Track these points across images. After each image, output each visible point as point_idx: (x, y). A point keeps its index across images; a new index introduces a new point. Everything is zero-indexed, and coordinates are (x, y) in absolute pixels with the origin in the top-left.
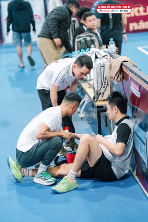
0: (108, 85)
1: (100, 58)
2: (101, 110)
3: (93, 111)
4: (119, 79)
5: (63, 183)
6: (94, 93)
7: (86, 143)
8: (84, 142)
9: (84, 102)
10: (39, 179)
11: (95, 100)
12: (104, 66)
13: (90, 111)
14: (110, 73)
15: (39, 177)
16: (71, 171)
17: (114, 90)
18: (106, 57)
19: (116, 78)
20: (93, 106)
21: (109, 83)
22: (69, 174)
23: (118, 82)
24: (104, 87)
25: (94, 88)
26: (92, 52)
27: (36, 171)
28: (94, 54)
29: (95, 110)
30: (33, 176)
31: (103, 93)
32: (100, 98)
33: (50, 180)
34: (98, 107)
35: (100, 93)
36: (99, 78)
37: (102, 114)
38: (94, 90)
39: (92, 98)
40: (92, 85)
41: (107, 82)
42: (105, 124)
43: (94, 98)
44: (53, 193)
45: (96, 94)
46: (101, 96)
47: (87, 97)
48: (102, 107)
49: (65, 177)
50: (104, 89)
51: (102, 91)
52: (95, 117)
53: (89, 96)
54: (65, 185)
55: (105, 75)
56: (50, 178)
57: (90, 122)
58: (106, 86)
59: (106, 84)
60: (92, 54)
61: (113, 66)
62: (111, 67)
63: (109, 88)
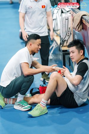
0: (71, 34)
1: (65, 13)
2: (66, 53)
3: (60, 54)
4: (79, 29)
5: (37, 109)
6: (61, 40)
7: (55, 79)
8: (53, 78)
9: (53, 47)
10: (18, 106)
11: (61, 46)
12: (68, 19)
13: (57, 54)
14: (73, 24)
15: (18, 105)
16: (43, 100)
17: (76, 38)
18: (70, 12)
19: (77, 28)
20: (60, 50)
21: (72, 33)
22: (41, 102)
23: (79, 31)
24: (68, 36)
25: (60, 36)
26: (59, 8)
27: (15, 100)
28: (60, 10)
29: (61, 53)
30: (14, 104)
31: (67, 40)
32: (65, 44)
33: (26, 107)
34: (63, 51)
35: (65, 40)
36: (64, 28)
37: (66, 56)
38: (61, 38)
39: (59, 44)
40: (59, 34)
41: (70, 31)
42: (69, 64)
43: (60, 44)
44: (29, 117)
45: (62, 41)
46: (65, 42)
47: (55, 43)
48: (66, 51)
49: (38, 104)
50: (68, 37)
51: (66, 39)
52: (61, 59)
53: (57, 43)
54: (38, 110)
55: (69, 26)
56: (27, 105)
57: (57, 62)
58: (69, 35)
59: (70, 33)
60: (59, 10)
61: (75, 19)
62: (73, 20)
63: (72, 36)
